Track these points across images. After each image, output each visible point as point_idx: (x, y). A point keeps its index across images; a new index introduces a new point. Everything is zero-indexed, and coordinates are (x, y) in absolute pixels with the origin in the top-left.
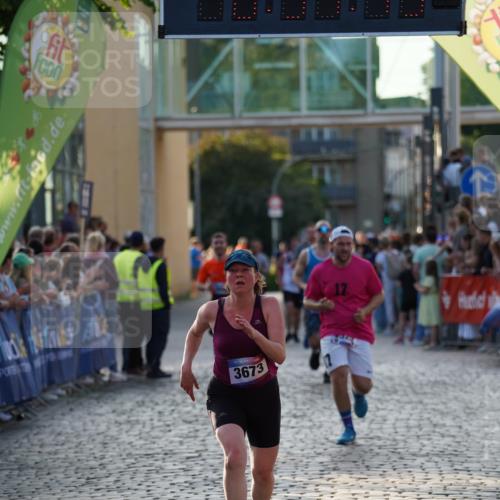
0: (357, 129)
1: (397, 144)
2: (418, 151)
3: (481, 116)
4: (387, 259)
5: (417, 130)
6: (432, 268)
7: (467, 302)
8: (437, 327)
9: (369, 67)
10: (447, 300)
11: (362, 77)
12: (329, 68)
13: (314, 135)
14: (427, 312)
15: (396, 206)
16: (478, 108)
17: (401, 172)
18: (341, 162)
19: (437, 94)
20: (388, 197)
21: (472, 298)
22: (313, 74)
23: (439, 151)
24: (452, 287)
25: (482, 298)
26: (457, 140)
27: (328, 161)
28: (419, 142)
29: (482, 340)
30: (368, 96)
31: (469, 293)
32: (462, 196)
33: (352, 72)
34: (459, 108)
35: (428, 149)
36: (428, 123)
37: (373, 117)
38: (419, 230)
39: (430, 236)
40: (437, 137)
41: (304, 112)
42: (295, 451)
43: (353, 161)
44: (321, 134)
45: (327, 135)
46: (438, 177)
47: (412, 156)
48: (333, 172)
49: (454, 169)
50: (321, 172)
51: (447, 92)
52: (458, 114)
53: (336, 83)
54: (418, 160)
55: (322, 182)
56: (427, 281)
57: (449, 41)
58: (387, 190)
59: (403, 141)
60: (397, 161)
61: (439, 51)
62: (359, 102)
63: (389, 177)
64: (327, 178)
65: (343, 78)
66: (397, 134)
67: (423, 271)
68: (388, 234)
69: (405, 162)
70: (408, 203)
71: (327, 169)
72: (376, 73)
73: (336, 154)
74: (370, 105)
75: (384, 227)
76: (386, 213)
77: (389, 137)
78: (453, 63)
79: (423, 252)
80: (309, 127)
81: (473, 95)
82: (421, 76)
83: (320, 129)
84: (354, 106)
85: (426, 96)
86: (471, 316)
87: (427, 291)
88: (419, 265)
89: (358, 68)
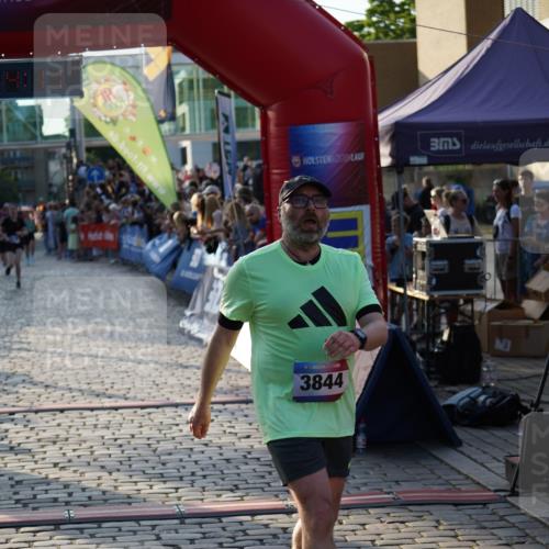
0: (34, 150)
1: (54, 158)
2: (65, 161)
3: (96, 142)
4: (52, 215)
5: (64, 150)
6: (75, 220)
7: (93, 236)
8: (78, 250)
9: (38, 120)
10: (82, 236)
11: (34, 125)
12: (18, 121)
13: (12, 154)
14: (72, 242)
15: (55, 189)
16: (93, 139)
17: (56, 173)
18: (26, 168)
19: (72, 132)
20: (51, 185)
21: (96, 234)
22: (10, 124)
23: (75, 161)
24: (85, 229)
25: (101, 234)
26: (84, 156)
27: (19, 168)
28: (65, 156)
29: (100, 256)
30: (38, 133)
31: (93, 231)
32: (88, 183)
33: (30, 123)
34: (84, 139)
35: (70, 160)
36: (69, 146)
37: (41, 145)
38: (67, 201)
39: (73, 204)
40: (74, 154)
41: (6, 142)
42: (8, 317)
43: (32, 167)
44: (15, 154)
45: (18, 154)
46: (75, 173)
47: (62, 164)
48: (22, 173)
49: (83, 169)
50: (16, 173)
51: (77, 131)
52: (84, 142)
53: (22, 128)
54: (65, 166)
55: (16, 179)
56: (72, 226)
57: (79, 103)
58: (50, 181)
59: (57, 156)
60: (54, 167)
61: (73, 109)
62: (34, 137)
63: (51, 175)
64: (19, 176)
65: (25, 126)
66: (54, 153)
67: (70, 220)
68: (52, 203)
69: (58, 167)
70: (61, 187)
71: (19, 172)
72: (41, 123)
73: (23, 164)
74: (39, 139)
75: (49, 200)
76: (50, 193)
77: (50, 154)
78: (80, 113)
79: (71, 212)
80: (9, 151)
81: (91, 130)
82: (64, 124)
83: (15, 151)
84: (31, 139)
85: (67, 134)
86: (96, 243)
87: (73, 232)
88: (67, 218)
89: (32, 120)
